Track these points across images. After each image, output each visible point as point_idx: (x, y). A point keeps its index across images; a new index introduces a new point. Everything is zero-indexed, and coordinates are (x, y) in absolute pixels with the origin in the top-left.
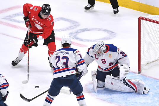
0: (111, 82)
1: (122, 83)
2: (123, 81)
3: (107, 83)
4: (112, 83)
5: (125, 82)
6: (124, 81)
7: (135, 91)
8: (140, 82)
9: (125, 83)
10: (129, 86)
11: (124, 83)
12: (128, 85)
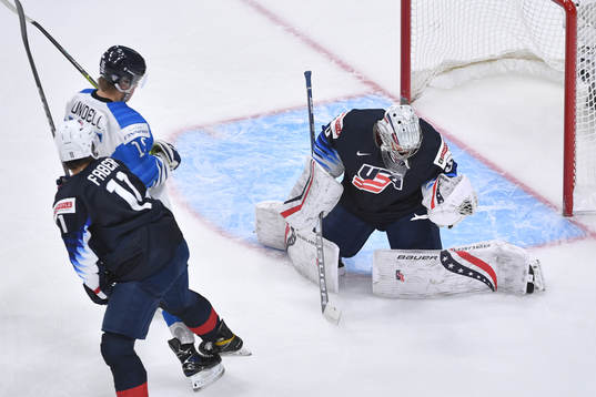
0: (398, 272)
1: (439, 268)
2: (442, 258)
3: (383, 277)
4: (399, 276)
5: (451, 260)
6: (445, 259)
7: (491, 286)
8: (506, 248)
9: (451, 266)
10: (466, 272)
11: (445, 264)
12: (461, 271)
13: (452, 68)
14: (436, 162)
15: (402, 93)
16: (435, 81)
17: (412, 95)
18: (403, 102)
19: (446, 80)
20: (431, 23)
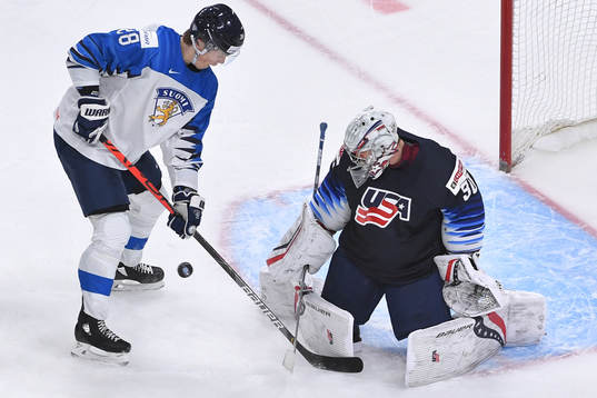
13: (559, 127)
14: (448, 186)
15: (501, 156)
16: (541, 142)
17: (513, 159)
18: (502, 168)
19: (552, 141)
20: (536, 75)
